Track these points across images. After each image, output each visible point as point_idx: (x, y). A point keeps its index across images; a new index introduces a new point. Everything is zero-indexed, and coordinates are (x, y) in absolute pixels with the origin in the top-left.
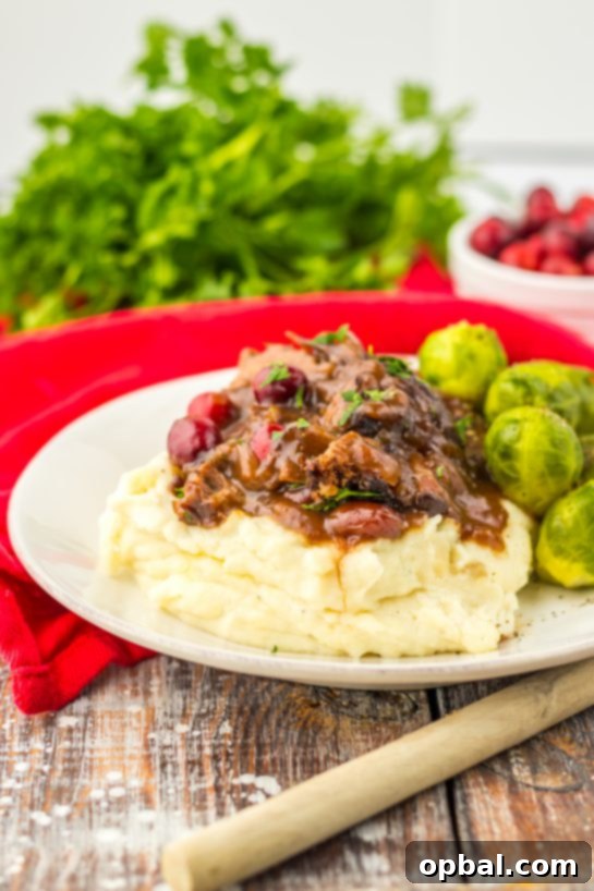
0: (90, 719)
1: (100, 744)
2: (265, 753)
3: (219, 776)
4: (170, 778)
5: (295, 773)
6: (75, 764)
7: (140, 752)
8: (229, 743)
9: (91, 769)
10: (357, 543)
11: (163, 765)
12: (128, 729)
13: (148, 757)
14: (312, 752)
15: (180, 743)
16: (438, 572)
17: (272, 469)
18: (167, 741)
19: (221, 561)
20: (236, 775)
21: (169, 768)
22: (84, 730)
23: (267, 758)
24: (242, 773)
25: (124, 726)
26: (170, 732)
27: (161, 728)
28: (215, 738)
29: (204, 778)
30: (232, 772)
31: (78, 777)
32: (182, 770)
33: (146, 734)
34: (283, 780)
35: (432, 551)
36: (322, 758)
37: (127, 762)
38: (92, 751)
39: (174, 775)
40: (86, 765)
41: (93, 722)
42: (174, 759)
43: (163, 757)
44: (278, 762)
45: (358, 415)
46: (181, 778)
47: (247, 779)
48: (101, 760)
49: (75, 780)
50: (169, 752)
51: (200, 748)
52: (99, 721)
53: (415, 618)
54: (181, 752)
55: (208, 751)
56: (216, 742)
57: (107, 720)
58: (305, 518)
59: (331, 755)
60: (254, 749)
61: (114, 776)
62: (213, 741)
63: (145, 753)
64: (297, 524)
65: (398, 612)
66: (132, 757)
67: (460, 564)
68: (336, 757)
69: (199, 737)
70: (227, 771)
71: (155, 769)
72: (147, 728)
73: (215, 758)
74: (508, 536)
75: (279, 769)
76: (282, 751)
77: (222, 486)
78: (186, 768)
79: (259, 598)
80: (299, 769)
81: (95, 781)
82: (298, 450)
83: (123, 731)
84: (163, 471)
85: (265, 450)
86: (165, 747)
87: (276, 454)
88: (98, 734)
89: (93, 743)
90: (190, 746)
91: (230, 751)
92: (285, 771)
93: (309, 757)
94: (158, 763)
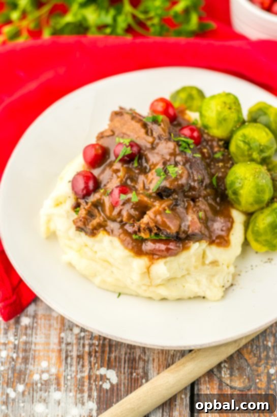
0: (35, 320)
1: (39, 339)
2: (112, 353)
3: (91, 369)
4: (69, 368)
5: (124, 368)
6: (28, 354)
7: (56, 347)
8: (97, 343)
9: (34, 358)
10: (158, 259)
11: (66, 358)
12: (52, 329)
13: (60, 351)
14: (133, 353)
15: (75, 341)
16: (196, 268)
17: (120, 214)
18: (69, 340)
19: (96, 252)
20: (98, 369)
21: (69, 359)
22: (33, 328)
23: (113, 355)
24: (101, 367)
25: (50, 326)
26: (70, 332)
27: (67, 329)
28: (91, 339)
29: (84, 369)
30: (96, 365)
31: (28, 364)
32: (74, 363)
33: (60, 333)
34: (119, 373)
35: (193, 259)
36: (137, 358)
37: (51, 354)
38: (35, 344)
39: (71, 365)
40: (32, 354)
41: (36, 322)
42: (72, 354)
43: (67, 351)
44: (117, 359)
45: (163, 187)
46: (74, 368)
47: (103, 371)
48: (39, 351)
49: (27, 366)
50: (69, 348)
51: (84, 346)
52: (39, 321)
53: (184, 287)
54: (75, 348)
55: (87, 349)
56: (91, 342)
57: (43, 321)
58: (134, 244)
59: (142, 356)
60: (107, 349)
61: (44, 364)
62: (90, 341)
63: (59, 348)
64: (130, 247)
65: (176, 284)
66: (53, 351)
67: (207, 262)
68: (144, 358)
69: (84, 338)
70: (95, 364)
71: (63, 360)
72: (60, 329)
73: (90, 354)
74: (233, 234)
75: (117, 364)
76: (120, 352)
77: (96, 216)
78: (77, 362)
79: (112, 272)
80: (126, 365)
81: (36, 367)
82: (132, 208)
83: (50, 330)
84: (69, 197)
85: (117, 203)
86: (68, 344)
87: (121, 207)
88: (38, 332)
89: (36, 338)
90: (79, 344)
91: (97, 349)
92: (120, 366)
93: (132, 356)
94: (64, 356)
